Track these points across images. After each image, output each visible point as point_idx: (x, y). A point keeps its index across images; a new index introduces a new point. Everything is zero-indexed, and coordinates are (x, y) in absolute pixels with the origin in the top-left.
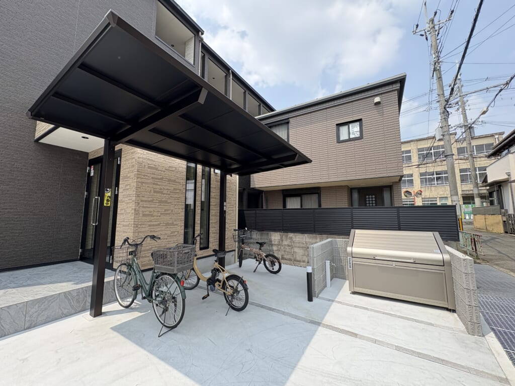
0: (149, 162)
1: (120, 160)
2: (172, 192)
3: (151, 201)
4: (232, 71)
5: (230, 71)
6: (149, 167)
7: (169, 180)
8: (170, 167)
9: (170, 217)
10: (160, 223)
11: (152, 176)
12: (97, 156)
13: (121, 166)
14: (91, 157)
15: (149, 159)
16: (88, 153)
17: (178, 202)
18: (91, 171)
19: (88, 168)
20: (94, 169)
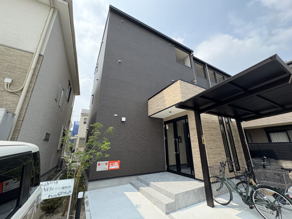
0: (206, 120)
1: (188, 120)
2: (217, 135)
3: (210, 140)
4: (207, 64)
5: (206, 64)
6: (206, 122)
7: (214, 128)
8: (213, 121)
9: (219, 150)
10: (216, 153)
11: (208, 126)
12: (169, 120)
13: (189, 123)
14: (165, 120)
15: (205, 118)
16: (163, 119)
17: (220, 140)
18: (166, 127)
19: (164, 126)
20: (168, 126)
